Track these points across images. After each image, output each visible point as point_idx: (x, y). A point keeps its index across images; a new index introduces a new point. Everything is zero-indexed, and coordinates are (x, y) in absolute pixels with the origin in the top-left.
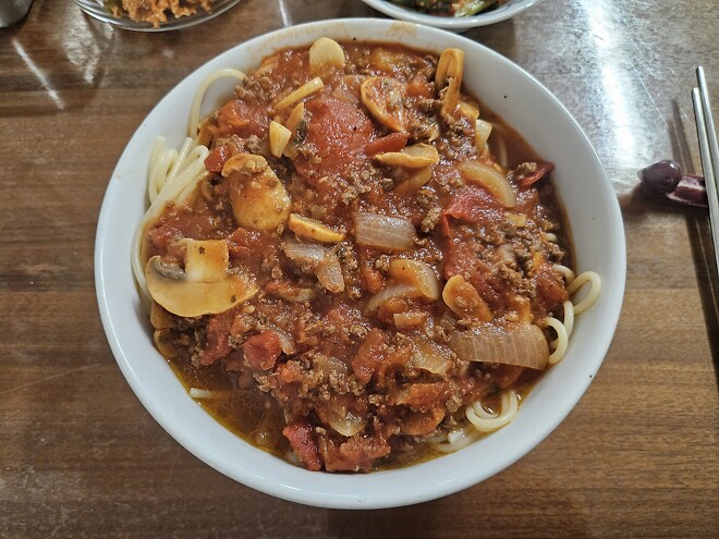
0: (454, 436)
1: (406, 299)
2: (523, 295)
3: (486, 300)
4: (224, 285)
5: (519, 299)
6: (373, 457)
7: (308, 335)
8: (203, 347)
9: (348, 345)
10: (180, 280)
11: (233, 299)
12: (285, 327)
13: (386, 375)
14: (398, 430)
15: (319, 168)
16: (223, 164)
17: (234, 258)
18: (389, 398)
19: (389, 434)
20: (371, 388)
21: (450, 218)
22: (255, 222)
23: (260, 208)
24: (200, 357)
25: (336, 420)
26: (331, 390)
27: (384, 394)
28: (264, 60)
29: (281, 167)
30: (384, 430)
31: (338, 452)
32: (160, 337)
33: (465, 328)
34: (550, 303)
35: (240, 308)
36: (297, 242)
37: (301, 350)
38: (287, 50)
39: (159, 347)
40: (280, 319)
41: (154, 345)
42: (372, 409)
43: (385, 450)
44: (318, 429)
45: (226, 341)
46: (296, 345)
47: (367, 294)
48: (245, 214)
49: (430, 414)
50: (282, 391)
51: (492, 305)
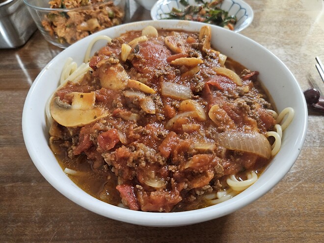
0: (220, 194)
1: (189, 117)
2: (253, 117)
3: (232, 118)
4: (91, 112)
5: (250, 119)
6: (171, 201)
7: (134, 133)
8: (76, 145)
9: (157, 140)
10: (68, 108)
11: (95, 117)
12: (122, 131)
13: (179, 153)
14: (187, 185)
15: (144, 64)
16: (97, 63)
17: (98, 101)
18: (181, 167)
19: (181, 188)
20: (169, 161)
21: (210, 85)
22: (111, 85)
23: (113, 79)
24: (74, 151)
25: (149, 180)
26: (146, 160)
27: (177, 165)
28: (122, 35)
29: (126, 65)
30: (178, 186)
31: (149, 198)
32: (53, 141)
33: (222, 131)
34: (267, 125)
35: (98, 121)
36: (131, 91)
37: (130, 141)
38: (132, 31)
39: (52, 146)
40: (119, 126)
41: (49, 145)
42: (170, 174)
43: (178, 198)
44: (138, 186)
45: (88, 138)
46: (127, 138)
47: (168, 118)
48: (106, 82)
49: (205, 173)
50: (118, 163)
51: (236, 121)
